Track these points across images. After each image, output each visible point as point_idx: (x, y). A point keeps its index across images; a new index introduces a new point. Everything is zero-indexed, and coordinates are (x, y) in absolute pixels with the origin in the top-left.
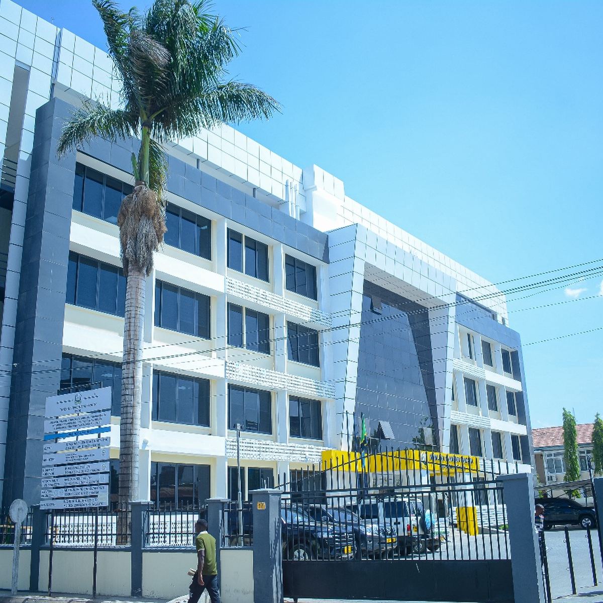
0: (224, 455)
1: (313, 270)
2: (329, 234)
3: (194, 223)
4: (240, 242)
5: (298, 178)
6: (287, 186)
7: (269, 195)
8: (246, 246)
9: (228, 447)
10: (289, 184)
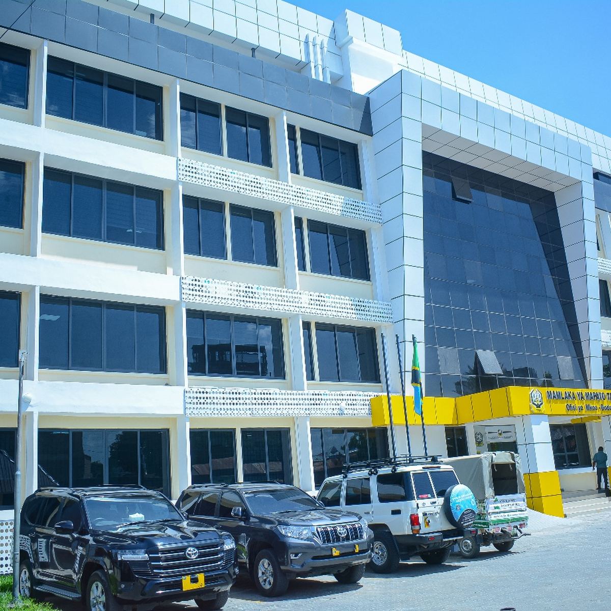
0: (182, 413)
1: (352, 150)
2: (370, 96)
3: (132, 93)
4: (218, 116)
5: (328, 32)
6: (307, 43)
7: (278, 56)
8: (228, 121)
9: (188, 400)
10: (311, 39)
